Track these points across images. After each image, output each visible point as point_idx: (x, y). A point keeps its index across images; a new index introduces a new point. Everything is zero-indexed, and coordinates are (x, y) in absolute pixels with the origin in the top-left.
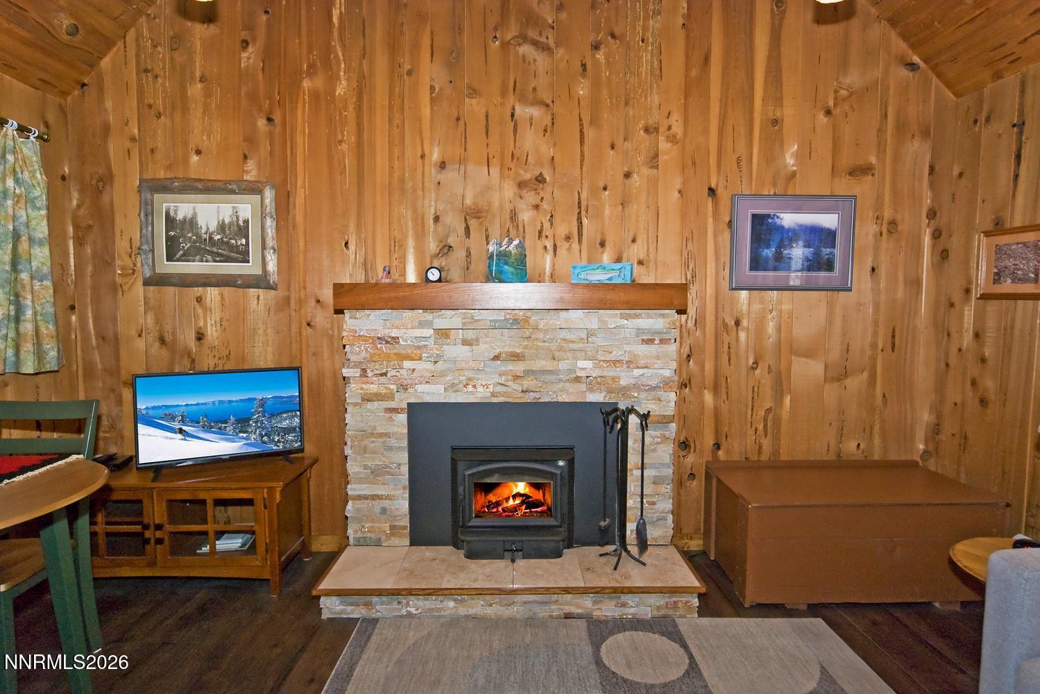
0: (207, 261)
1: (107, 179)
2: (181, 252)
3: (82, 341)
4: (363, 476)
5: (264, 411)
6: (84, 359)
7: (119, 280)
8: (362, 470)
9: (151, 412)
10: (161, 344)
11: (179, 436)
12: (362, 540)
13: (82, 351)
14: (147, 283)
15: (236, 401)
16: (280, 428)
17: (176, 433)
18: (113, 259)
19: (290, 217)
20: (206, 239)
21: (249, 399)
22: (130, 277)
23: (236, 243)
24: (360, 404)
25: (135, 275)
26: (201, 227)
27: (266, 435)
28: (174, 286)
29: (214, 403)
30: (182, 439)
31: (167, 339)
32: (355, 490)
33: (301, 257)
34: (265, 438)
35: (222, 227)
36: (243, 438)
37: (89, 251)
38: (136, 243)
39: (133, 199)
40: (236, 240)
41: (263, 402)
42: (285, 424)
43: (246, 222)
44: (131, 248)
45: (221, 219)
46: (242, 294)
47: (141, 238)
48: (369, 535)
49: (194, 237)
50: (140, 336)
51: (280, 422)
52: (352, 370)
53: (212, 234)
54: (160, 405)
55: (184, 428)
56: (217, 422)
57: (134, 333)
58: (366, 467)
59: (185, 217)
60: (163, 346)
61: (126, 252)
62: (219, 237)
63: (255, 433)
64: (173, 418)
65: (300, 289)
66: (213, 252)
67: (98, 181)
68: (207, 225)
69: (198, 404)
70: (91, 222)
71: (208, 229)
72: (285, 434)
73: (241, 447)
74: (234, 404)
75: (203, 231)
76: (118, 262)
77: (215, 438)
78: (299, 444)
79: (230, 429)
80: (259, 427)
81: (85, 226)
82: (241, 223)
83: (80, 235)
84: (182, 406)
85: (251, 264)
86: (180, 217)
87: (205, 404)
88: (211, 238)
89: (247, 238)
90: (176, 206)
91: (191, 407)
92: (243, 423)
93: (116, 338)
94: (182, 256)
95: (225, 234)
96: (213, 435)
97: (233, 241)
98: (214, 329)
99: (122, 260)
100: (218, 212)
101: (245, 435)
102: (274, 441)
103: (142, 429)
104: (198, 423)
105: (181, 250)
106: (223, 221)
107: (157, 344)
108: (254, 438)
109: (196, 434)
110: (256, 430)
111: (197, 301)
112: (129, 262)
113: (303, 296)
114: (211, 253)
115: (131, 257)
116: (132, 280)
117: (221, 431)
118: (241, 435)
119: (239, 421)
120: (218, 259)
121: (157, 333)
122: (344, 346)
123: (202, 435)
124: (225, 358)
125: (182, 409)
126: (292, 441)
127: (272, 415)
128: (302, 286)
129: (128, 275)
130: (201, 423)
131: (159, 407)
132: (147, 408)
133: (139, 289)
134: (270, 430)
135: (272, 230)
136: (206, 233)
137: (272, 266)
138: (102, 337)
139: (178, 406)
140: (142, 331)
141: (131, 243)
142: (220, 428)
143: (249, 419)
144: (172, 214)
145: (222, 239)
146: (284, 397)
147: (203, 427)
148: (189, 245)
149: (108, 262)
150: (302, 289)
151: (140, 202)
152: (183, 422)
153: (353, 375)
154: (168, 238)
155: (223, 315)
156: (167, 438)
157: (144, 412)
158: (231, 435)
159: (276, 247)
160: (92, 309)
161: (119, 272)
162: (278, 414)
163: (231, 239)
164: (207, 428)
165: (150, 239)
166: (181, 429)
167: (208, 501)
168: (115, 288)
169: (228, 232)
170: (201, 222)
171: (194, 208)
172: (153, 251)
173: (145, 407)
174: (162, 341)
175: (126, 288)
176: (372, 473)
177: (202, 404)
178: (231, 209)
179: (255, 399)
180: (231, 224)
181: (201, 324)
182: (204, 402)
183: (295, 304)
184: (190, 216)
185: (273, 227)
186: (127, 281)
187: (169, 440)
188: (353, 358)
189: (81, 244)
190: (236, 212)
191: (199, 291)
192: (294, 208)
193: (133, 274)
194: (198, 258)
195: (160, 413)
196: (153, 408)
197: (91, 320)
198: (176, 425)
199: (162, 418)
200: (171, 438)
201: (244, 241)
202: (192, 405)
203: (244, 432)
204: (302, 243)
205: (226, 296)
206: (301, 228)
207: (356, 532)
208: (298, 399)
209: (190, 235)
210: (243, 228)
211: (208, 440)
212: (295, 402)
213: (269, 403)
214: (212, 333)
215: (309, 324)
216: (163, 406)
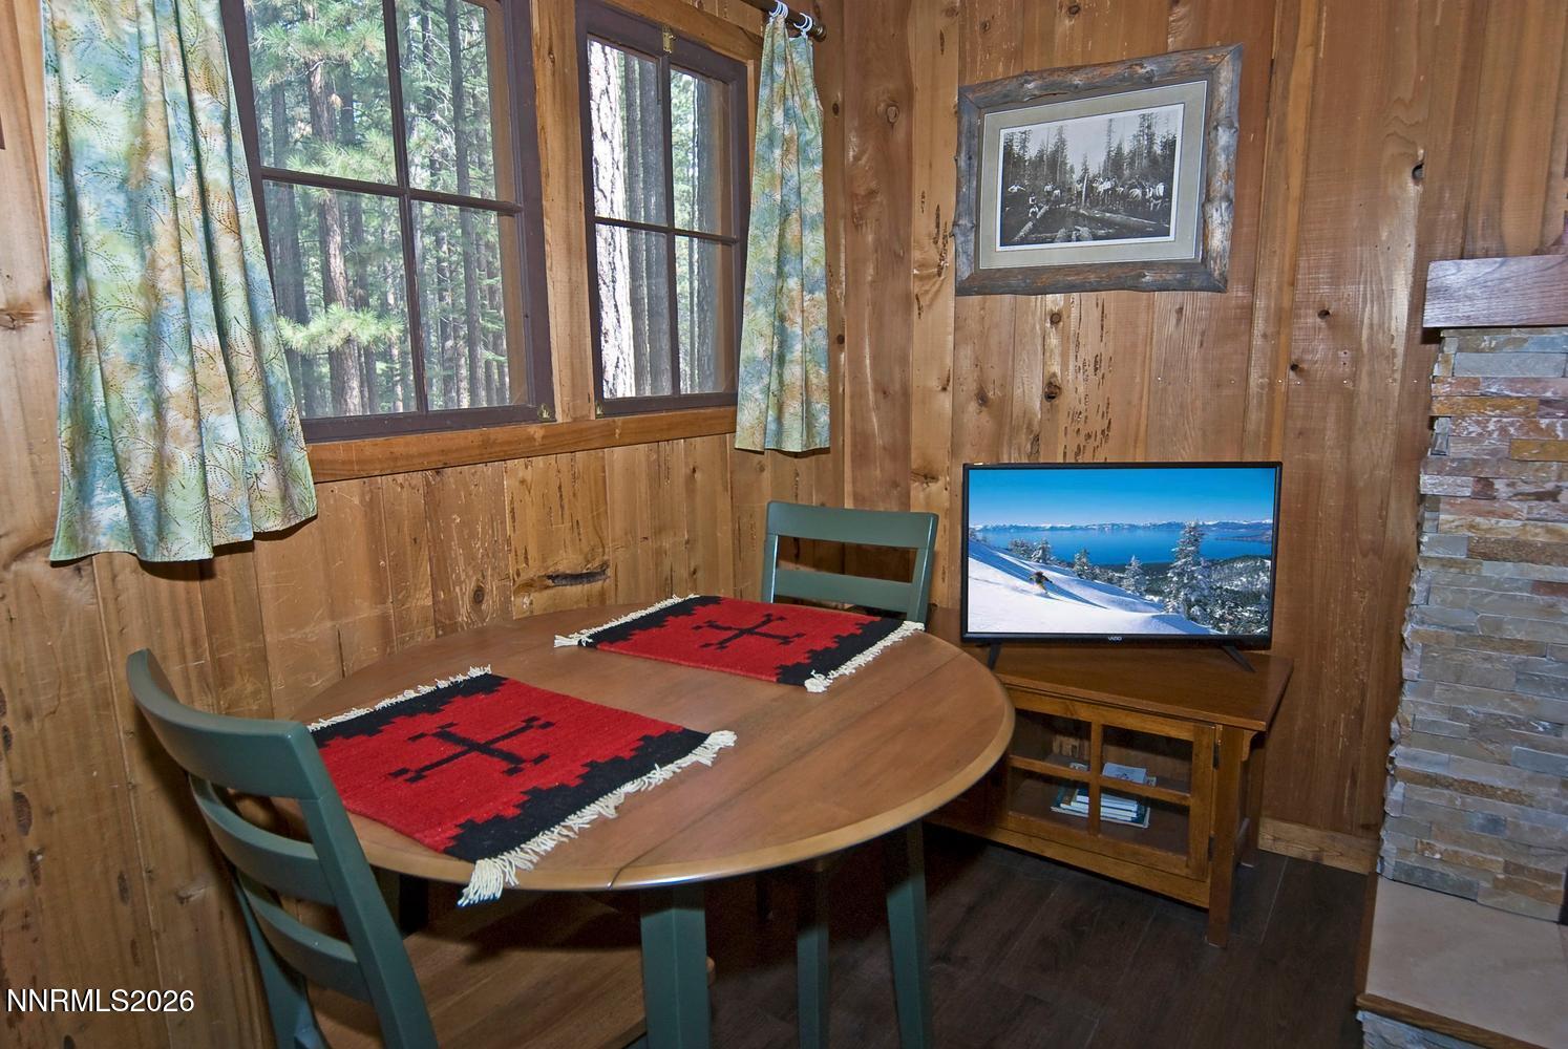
0: (1078, 240)
1: (904, 99)
2: (1030, 224)
3: (852, 397)
4: (1446, 733)
5: (1197, 553)
6: (853, 428)
7: (916, 288)
8: (1443, 719)
9: (991, 537)
10: (980, 405)
11: (1037, 588)
12: (1418, 874)
13: (851, 415)
14: (962, 290)
15: (1145, 528)
16: (1227, 590)
17: (1031, 581)
18: (907, 248)
19: (1272, 123)
20: (1080, 193)
21: (1170, 525)
22: (931, 282)
23: (1144, 194)
24: (1464, 563)
25: (942, 277)
26: (1072, 167)
27: (1198, 602)
28: (1014, 292)
29: (1102, 528)
30: (1041, 595)
31: (990, 394)
32: (1415, 759)
33: (1293, 211)
34: (1196, 610)
35: (1115, 163)
36: (1153, 605)
37: (870, 238)
38: (948, 215)
39: (947, 128)
40: (1143, 188)
41: (1196, 535)
42: (1238, 583)
43: (1170, 145)
44: (938, 226)
45: (1114, 145)
46: (1144, 303)
47: (958, 202)
48: (1439, 868)
49: (1057, 192)
50: (944, 389)
51: (1229, 579)
52: (1450, 479)
53: (1094, 180)
54: (1008, 525)
55: (1047, 573)
56: (1106, 567)
57: (934, 384)
58: (1456, 714)
59: (1041, 152)
60: (983, 408)
61: (929, 235)
62: (1107, 185)
63: (1176, 597)
64: (1027, 552)
65: (1280, 288)
66: (1091, 219)
67: (889, 106)
68: (1084, 164)
69: (1073, 528)
70: (873, 185)
71: (1086, 170)
72: (1237, 606)
73: (1147, 622)
74: (1140, 533)
75: (1076, 177)
76: (916, 255)
77: (1099, 598)
78: (1264, 629)
79: (1128, 583)
80: (1185, 586)
81: (863, 193)
82: (1158, 149)
83: (856, 211)
84: (1044, 530)
85: (1171, 238)
86: (1032, 152)
87: (1086, 529)
88: (1090, 189)
89: (1168, 181)
90: (1025, 133)
91: (1060, 532)
92: (1153, 574)
93: (906, 393)
94: (1031, 231)
95: (1119, 178)
96: (1096, 592)
97: (1137, 192)
98: (1081, 376)
99: (921, 248)
100: (1110, 131)
101: (1156, 599)
102: (1212, 617)
103: (976, 568)
104: (1071, 565)
105: (1030, 219)
106: (1119, 148)
107: (973, 406)
108: (1173, 607)
109: (1066, 588)
110: (1178, 591)
111: (1052, 322)
112: (933, 254)
113: (1286, 304)
114: (1091, 221)
115: (936, 243)
116: (937, 286)
117: (1112, 587)
118: (1149, 597)
119: (1147, 569)
120: (1102, 232)
121: (975, 384)
122: (1433, 419)
123: (1077, 590)
124: (1099, 436)
125: (1045, 536)
126: (1250, 621)
127: (1214, 563)
128: (1286, 278)
129: (929, 277)
130: (1077, 567)
131: (1004, 529)
132: (985, 530)
133: (948, 302)
134: (1206, 592)
135: (1228, 157)
136: (1081, 181)
137: (1218, 239)
138: (883, 391)
139: (1036, 529)
140: (948, 381)
141: (938, 216)
142: (1110, 580)
143: (1165, 568)
144: (1016, 148)
145: (1113, 189)
146: (1242, 526)
147: (1079, 575)
148: (1046, 208)
149: (897, 255)
150: (1286, 288)
151: (960, 133)
152: (1045, 561)
153: (1450, 491)
154: (1007, 199)
155: (1103, 351)
156: (1015, 589)
157: (980, 536)
158: (1129, 596)
159: (1232, 194)
160: (871, 342)
161: (915, 272)
162: (1226, 562)
163: (1132, 186)
164: (1087, 577)
165: (973, 204)
166: (1040, 575)
167: (1093, 726)
168: (908, 302)
169: (1127, 173)
170: (1073, 159)
171: (1060, 131)
172: (976, 227)
173: (981, 527)
174: (982, 399)
175: (925, 301)
176: (1473, 730)
177: (1081, 528)
178: (1139, 120)
179: (1181, 526)
180: (1134, 154)
181: (1056, 369)
182: (1084, 525)
183: (1266, 320)
184: (1051, 148)
185: (1232, 149)
186: (927, 288)
187: (1018, 594)
188: (1455, 450)
189: (856, 226)
190: (1149, 127)
191: (1054, 301)
192: (1285, 98)
193: (939, 274)
194: (1061, 233)
195: (1005, 540)
196: (996, 529)
197: (868, 362)
198: (1033, 567)
199: (1008, 551)
200: (1023, 591)
201: (1160, 189)
202: (1062, 529)
203: (1155, 593)
204: (1296, 181)
205: (1110, 309)
206: (1297, 142)
207: (1403, 852)
208: (1270, 532)
209: (1048, 188)
210: (1160, 159)
211: (1088, 602)
212: (1264, 538)
213: (1210, 537)
214: (1076, 387)
215: (1294, 367)
216: (1012, 527)
